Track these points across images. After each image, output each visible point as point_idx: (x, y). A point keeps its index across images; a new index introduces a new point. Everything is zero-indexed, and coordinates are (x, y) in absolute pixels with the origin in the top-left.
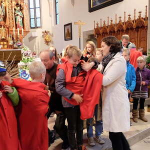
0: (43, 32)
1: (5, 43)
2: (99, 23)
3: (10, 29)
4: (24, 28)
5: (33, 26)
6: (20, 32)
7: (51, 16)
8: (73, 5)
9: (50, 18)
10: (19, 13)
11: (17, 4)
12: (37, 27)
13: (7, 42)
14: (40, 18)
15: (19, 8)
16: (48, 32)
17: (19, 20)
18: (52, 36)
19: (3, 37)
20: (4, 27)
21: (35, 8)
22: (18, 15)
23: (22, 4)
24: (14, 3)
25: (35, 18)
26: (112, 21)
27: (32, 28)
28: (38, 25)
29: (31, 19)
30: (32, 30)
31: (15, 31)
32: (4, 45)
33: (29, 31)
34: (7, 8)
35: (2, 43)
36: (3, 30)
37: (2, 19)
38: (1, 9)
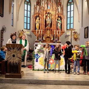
1: (49, 39)
3: (53, 31)
4: (61, 30)
5: (68, 28)
6: (59, 32)
7: (79, 22)
9: (79, 23)
10: (59, 22)
11: (59, 16)
13: (50, 38)
14: (73, 23)
16: (76, 32)
17: (59, 25)
18: (79, 35)
19: (48, 36)
20: (49, 30)
21: (70, 17)
22: (58, 23)
23: (61, 16)
24: (57, 16)
25: (70, 24)
29: (67, 24)
30: (67, 31)
31: (55, 32)
32: (48, 40)
33: (64, 32)
34: (53, 19)
35: (47, 39)
36: (48, 32)
37: (49, 25)
38: (49, 20)
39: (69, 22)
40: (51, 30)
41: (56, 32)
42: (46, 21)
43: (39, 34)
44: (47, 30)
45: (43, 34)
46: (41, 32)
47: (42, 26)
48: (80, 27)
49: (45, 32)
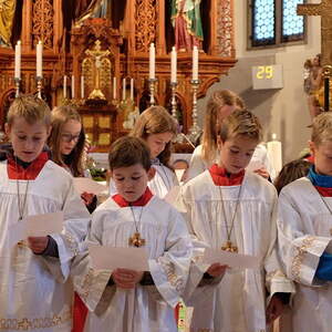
1: (105, 122)
3: (133, 52)
4: (206, 45)
5: (265, 31)
6: (185, 65)
12: (286, 40)
13: (114, 114)
19: (97, 93)
20: (105, 45)
32: (96, 131)
33: (232, 63)
36: (98, 57)
40: (124, 48)
41: (163, 62)
43: (17, 75)
44: (89, 40)
45: (47, 78)
46: (29, 59)
47: (43, 10)
49: (69, 60)
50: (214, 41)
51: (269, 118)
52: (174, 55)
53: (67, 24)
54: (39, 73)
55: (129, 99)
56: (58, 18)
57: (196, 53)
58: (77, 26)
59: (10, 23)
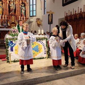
0: (36, 19)
2: (68, 13)
6: (23, 19)
7: (41, 9)
8: (54, 2)
10: (23, 8)
12: (34, 16)
13: (15, 24)
14: (36, 10)
15: (23, 5)
17: (23, 12)
18: (42, 21)
21: (33, 5)
22: (22, 9)
23: (25, 2)
24: (21, 2)
25: (33, 11)
26: (76, 11)
27: (30, 16)
28: (34, 15)
29: (30, 11)
30: (31, 17)
31: (20, 18)
33: (28, 18)
34: (17, 5)
35: (12, 25)
37: (13, 11)
38: (13, 6)
39: (31, 9)
40: (16, 16)
42: (9, 7)
43: (3, 19)
44: (12, 15)
45: (7, 20)
46: (5, 17)
47: (6, 11)
48: (43, 15)
49: (10, 17)
50: (26, 16)
51: (32, 25)
52: (22, 17)
53: (9, 13)
54: (6, 19)
55: (17, 22)
56: (8, 12)
57: (24, 17)
58: (10, 13)
59: (2, 13)
